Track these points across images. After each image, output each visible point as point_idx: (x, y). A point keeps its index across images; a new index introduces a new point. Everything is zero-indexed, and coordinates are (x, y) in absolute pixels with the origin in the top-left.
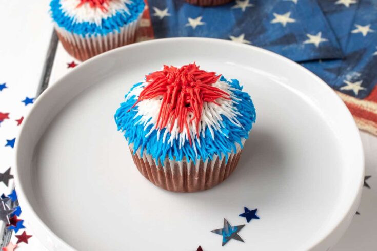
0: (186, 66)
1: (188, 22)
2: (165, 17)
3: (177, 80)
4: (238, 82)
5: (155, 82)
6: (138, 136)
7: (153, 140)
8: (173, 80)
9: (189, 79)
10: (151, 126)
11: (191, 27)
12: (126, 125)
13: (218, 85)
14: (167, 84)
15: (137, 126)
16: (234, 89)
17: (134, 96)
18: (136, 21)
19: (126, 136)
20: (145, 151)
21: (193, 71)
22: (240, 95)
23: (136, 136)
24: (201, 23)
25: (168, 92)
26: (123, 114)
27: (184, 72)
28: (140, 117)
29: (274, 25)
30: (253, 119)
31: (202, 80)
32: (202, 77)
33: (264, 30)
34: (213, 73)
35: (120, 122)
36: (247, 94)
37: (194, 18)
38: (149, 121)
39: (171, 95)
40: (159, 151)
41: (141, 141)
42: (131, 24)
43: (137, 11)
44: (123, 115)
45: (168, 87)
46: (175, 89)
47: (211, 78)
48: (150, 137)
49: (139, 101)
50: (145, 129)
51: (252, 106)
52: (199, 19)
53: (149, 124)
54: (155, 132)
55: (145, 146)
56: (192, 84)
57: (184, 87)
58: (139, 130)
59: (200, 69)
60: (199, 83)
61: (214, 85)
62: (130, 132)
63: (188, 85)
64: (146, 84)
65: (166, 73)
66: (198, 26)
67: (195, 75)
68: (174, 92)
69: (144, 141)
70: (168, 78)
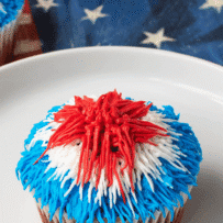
0: (105, 96)
1: (85, 15)
2: (52, 8)
3: (98, 118)
4: (172, 109)
5: (69, 121)
6: (54, 196)
7: (74, 199)
8: (93, 118)
9: (113, 114)
10: (69, 182)
11: (89, 21)
12: (35, 182)
13: (150, 117)
14: (86, 123)
15: (50, 182)
16: (169, 120)
17: (39, 142)
18: (14, 22)
19: (37, 197)
20: (65, 215)
21: (115, 102)
22: (179, 128)
23: (50, 195)
24: (103, 15)
25: (88, 134)
26: (28, 166)
27: (104, 105)
28: (53, 170)
29: (204, 11)
30: (199, 159)
31: (129, 113)
32: (128, 109)
33: (190, 21)
34: (142, 103)
35: (26, 178)
36: (186, 125)
37: (92, 8)
38: (66, 175)
39: (92, 137)
40: (84, 214)
41: (59, 201)
42: (8, 26)
43: (15, 7)
44: (29, 169)
45: (86, 127)
46: (97, 130)
47: (140, 109)
48: (70, 196)
49: (48, 148)
50: (62, 186)
51: (195, 140)
52: (100, 8)
53: (66, 178)
54: (76, 188)
55: (65, 209)
56: (118, 121)
57: (107, 126)
58: (54, 187)
59: (124, 98)
60: (127, 118)
61: (145, 119)
62: (41, 191)
63: (113, 123)
64: (57, 126)
65: (80, 109)
66: (99, 20)
67: (120, 108)
68: (96, 133)
69: (63, 201)
70: (85, 115)
